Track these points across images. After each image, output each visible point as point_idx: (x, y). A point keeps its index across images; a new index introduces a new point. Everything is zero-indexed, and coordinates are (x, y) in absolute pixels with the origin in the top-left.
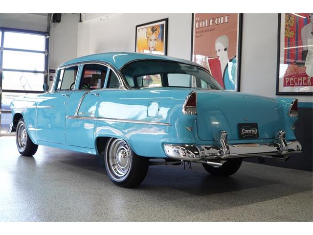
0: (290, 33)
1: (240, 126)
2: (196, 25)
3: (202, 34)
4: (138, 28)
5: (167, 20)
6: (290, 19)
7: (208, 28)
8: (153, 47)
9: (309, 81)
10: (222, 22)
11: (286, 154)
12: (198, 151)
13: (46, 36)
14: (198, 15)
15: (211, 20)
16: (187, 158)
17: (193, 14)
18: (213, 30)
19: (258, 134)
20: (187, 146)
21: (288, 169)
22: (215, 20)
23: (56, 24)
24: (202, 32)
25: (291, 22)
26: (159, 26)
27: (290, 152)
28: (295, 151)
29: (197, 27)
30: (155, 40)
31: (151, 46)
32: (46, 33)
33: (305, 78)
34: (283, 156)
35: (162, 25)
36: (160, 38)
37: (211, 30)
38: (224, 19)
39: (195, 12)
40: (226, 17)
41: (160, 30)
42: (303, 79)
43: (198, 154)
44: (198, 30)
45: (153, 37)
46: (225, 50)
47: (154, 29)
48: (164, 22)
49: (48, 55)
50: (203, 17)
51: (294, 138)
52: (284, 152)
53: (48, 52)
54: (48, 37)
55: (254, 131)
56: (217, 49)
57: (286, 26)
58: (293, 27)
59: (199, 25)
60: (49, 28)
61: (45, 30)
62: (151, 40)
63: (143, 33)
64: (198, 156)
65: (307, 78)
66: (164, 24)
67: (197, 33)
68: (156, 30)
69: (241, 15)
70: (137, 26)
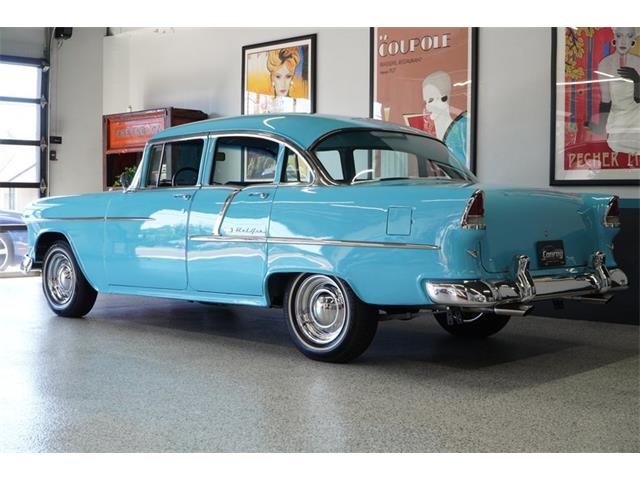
0: (576, 71)
1: (541, 246)
2: (379, 50)
3: (393, 66)
4: (247, 52)
5: (314, 37)
6: (575, 44)
7: (405, 57)
8: (283, 91)
9: (614, 159)
10: (436, 46)
11: (608, 292)
12: (488, 289)
13: (42, 67)
14: (382, 30)
15: (412, 43)
16: (469, 302)
17: (372, 29)
18: (416, 60)
19: (564, 259)
20: (466, 282)
21: (581, 322)
22: (420, 42)
23: (61, 41)
24: (394, 63)
25: (578, 49)
26: (296, 48)
27: (615, 289)
28: (618, 285)
29: (382, 54)
30: (289, 77)
31: (278, 89)
32: (43, 61)
33: (605, 155)
34: (601, 296)
35: (304, 49)
36: (300, 73)
37: (412, 60)
38: (440, 41)
39: (376, 25)
40: (445, 37)
41: (298, 57)
42: (601, 156)
43: (491, 295)
44: (383, 60)
45: (284, 70)
46: (444, 99)
47: (286, 55)
48: (308, 42)
49: (46, 106)
50: (394, 34)
51: (614, 264)
52: (604, 289)
53: (47, 100)
54: (46, 68)
55: (558, 253)
56: (426, 98)
57: (568, 57)
58: (581, 60)
59: (386, 50)
60: (47, 51)
61: (38, 54)
62: (278, 77)
63: (258, 62)
64: (490, 299)
65: (610, 155)
66: (307, 46)
67: (381, 65)
68: (290, 56)
69: (476, 31)
70: (245, 48)
